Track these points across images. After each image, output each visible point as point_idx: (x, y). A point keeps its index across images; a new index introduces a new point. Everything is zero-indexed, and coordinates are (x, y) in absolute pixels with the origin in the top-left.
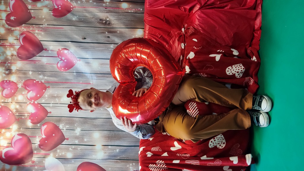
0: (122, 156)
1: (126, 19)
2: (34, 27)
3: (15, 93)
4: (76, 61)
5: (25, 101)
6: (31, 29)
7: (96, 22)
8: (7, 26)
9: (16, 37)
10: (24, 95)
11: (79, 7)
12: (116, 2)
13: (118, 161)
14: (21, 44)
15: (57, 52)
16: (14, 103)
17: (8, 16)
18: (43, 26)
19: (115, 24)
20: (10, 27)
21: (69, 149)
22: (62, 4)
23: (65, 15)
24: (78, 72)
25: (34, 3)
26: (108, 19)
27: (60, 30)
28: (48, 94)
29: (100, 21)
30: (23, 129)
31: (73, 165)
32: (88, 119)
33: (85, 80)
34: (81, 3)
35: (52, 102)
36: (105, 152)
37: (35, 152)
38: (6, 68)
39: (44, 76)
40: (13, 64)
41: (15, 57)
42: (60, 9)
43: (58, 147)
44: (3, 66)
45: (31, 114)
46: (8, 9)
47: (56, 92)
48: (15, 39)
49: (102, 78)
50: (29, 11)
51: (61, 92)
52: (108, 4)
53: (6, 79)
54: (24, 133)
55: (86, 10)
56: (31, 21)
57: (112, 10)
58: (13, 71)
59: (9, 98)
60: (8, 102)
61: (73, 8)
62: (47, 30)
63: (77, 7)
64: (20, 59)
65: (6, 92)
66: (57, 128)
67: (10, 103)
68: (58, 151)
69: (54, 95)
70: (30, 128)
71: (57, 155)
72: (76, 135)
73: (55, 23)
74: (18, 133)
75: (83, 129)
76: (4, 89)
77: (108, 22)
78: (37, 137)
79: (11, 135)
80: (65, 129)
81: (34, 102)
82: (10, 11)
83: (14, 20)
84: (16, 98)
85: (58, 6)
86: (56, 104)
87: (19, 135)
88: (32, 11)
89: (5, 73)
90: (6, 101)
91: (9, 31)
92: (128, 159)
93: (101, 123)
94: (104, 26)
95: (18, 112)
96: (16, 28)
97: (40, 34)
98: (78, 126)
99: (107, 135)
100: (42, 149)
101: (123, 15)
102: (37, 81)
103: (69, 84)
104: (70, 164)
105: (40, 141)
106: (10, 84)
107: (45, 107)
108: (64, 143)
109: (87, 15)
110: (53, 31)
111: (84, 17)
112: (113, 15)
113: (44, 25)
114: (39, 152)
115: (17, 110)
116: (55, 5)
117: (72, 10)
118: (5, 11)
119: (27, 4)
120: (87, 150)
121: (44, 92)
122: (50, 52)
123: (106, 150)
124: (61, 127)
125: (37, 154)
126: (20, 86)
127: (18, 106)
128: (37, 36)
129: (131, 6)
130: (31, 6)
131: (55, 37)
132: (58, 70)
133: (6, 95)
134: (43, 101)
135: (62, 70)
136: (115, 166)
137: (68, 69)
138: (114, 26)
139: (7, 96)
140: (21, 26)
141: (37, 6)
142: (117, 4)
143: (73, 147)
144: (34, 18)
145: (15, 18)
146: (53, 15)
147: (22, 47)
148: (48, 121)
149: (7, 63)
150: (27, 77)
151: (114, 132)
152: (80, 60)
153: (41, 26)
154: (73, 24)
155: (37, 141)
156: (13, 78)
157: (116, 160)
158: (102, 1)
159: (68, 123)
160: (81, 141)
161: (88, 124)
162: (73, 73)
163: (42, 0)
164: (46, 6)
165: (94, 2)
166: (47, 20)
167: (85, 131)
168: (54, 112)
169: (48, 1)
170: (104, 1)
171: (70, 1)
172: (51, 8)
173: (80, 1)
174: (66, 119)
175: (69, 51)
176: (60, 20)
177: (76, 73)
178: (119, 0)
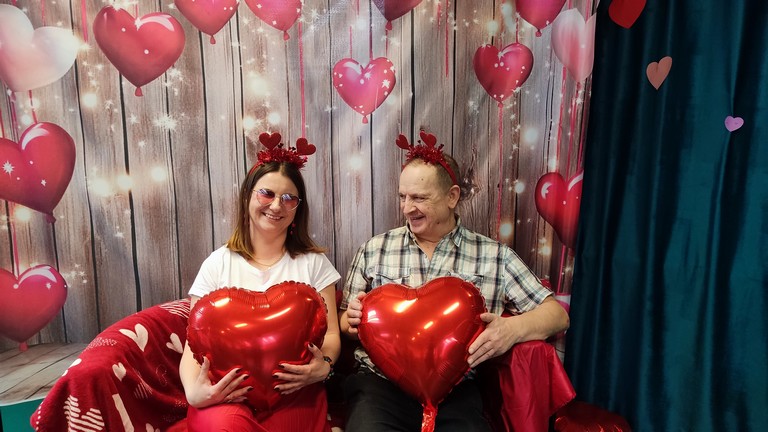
0: (103, 247)
4: (362, 112)
7: (466, 160)
11: (501, 117)
12: (514, 209)
13: (89, 238)
15: (385, 59)
18: (451, 19)
21: (109, 98)
22: (508, 69)
23: (481, 79)
26: (472, 190)
27: (442, 69)
28: (267, 35)
29: (467, 170)
31: (62, 110)
32: (203, 147)
34: (511, 123)
35: (243, 48)
36: (112, 200)
39: (318, 23)
42: (496, 65)
43: (112, 66)
47: (273, 58)
49: (321, 182)
51: (274, 70)
52: (508, 191)
55: (493, 132)
57: (496, 200)
61: (498, 99)
62: (441, 31)
63: (501, 110)
66: (169, 62)
68: (100, 67)
69: (264, 52)
71: (85, 63)
72: (153, 117)
73: (460, 53)
75: (175, 137)
78: (134, 2)
80: (169, 84)
85: (503, 59)
86: (235, 57)
92: (97, 263)
93: (196, 186)
97: (429, 13)
98: (181, 121)
99: (162, 204)
100: (100, 16)
103: (300, 94)
104: (61, 100)
105: (122, 11)
107: (227, 25)
108: (125, 82)
109: (483, 137)
110: (439, 49)
111: (476, 129)
112: (483, 204)
113: (453, 22)
114: (88, 5)
116: (505, 51)
117: (493, 97)
120: (112, 150)
121: (271, 24)
122: (382, 39)
123: (119, 204)
124: (174, 73)
128: (423, 4)
131: (424, 55)
132: (336, 61)
134: (245, 21)
135: (335, 74)
136: (71, 232)
137: (340, 91)
141: (503, 3)
142: (509, 212)
143: (118, 110)
146: (480, 49)
148: (186, 32)
151: (174, 221)
152: (365, 121)
153: (451, 14)
154: (457, 102)
155: (122, 1)
157: (89, 230)
158: (516, 175)
159: (186, 92)
160: (136, 131)
161: (191, 150)
162: (329, 103)
163: (518, 15)
164: (503, 28)
165: (514, 155)
166: (467, 31)
167: (167, 139)
168: (216, 52)
169: (517, 32)
170: (517, 181)
171: (517, 94)
172: (499, 40)
173: (517, 120)
174: (199, 86)
175: (389, 94)
176: (468, 67)
177: (330, 112)
178: (518, 216)
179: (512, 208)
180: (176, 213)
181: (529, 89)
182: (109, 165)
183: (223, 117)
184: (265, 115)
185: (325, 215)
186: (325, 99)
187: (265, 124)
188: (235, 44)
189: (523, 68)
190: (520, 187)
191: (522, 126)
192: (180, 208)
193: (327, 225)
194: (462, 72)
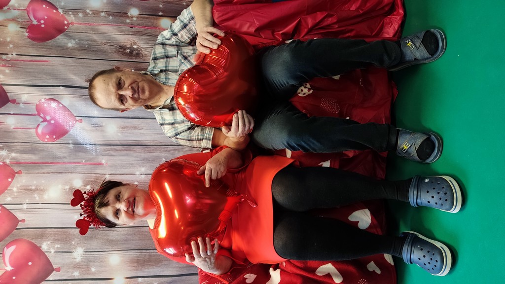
4: (74, 122)
7: (113, 51)
11: (80, 24)
12: (150, 16)
15: (37, 105)
18: (7, 57)
23: (52, 37)
24: (77, 142)
26: (135, 47)
27: (44, 65)
28: (19, 185)
34: (84, 16)
35: (27, 201)
39: (10, 151)
42: (43, 26)
47: (35, 182)
49: (125, 153)
51: (43, 182)
52: (136, 20)
55: (92, 30)
57: (142, 30)
62: (16, 64)
63: (76, 24)
66: (36, 250)
69: (30, 187)
72: (75, 262)
73: (33, 52)
75: (89, 249)
77: (135, 52)
80: (52, 251)
85: (39, 21)
86: (34, 207)
93: (123, 237)
94: (128, 58)
97: (3, 72)
98: (78, 244)
99: (135, 259)
103: (59, 165)
105: (1, 278)
107: (12, 211)
108: (50, 278)
109: (95, 37)
110: (29, 67)
111: (89, 42)
112: (145, 39)
113: (10, 56)
116: (33, 19)
117: (66, 29)
121: (11, 182)
122: (23, 107)
124: (45, 247)
131: (33, 78)
132: (37, 139)
134: (9, 199)
135: (46, 140)
137: (58, 138)
138: (147, 59)
142: (153, 21)
143: (70, 283)
146: (29, 37)
148: (18, 238)
151: (148, 251)
152: (81, 121)
153: (4, 57)
154: (68, 55)
158: (125, 15)
159: (58, 240)
160: (84, 272)
161: (99, 239)
162: (67, 145)
163: (5, 8)
165: (109, 15)
166: (16, 46)
167: (93, 253)
168: (29, 219)
169: (18, 10)
170: (129, 14)
171: (63, 11)
172: (24, 23)
173: (83, 12)
174: (54, 231)
175: (61, 103)
176: (43, 47)
177: (74, 145)
178: (156, 14)
179: (149, 18)
180: (143, 249)
181: (60, 2)
185: (149, 151)
186: (63, 148)
188: (25, 206)
189: (44, 6)
190: (134, 12)
191: (88, 8)
192: (139, 247)
193: (156, 150)
194: (46, 51)
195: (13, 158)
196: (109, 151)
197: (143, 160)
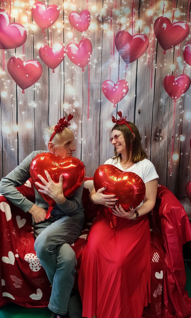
0: (6, 154)
1: (160, 159)
2: (153, 53)
3: (76, 27)
4: (114, 103)
5: (66, 40)
6: (151, 49)
7: (158, 125)
8: (155, 18)
9: (142, 30)
10: (73, 39)
11: (175, 106)
12: (180, 148)
13: (1, 150)
14: (134, 36)
15: (124, 80)
16: (63, 26)
17: (167, 20)
18: (154, 63)
19: (155, 147)
20: (154, 22)
21: (11, 94)
22: (179, 86)
23: (166, 90)
24: (102, 104)
25: (182, 53)
26: (161, 139)
27: (149, 85)
28: (75, 70)
29: (159, 130)
30: (33, 38)
32: (47, 115)
33: (93, 112)
34: (179, 109)
35: (66, 75)
36: (11, 135)
37: (5, 52)
38: (105, 17)
39: (97, 65)
40: (110, 25)
41: (118, 28)
42: (174, 84)
43: (13, 81)
44: (108, 15)
45: (51, 47)
46: (175, 21)
47: (77, 79)
48: (139, 29)
49: (95, 132)
50: (172, 46)
51: (78, 84)
52: (177, 140)
53: (91, 17)
54: (27, 39)
55: (171, 113)
56: (160, 49)
57: (171, 143)
58: (102, 26)
59: (70, 20)
60: (64, 19)
61: (174, 99)
62: (150, 69)
63: (175, 103)
64: (116, 35)
65: (76, 16)
66: (36, 80)
67: (63, 21)
68: (9, 81)
69: (74, 76)
70: (34, 47)
72: (28, 102)
73: (157, 78)
74: (27, 31)
75: (36, 111)
76: (80, 14)
77: (157, 138)
78: (24, 55)
79: (25, 23)
80: (35, 89)
81: (65, 52)
82: (173, 23)
83: (163, 27)
84: (69, 29)
85: (177, 81)
86: (62, 78)
87: (25, 32)
88: (172, 51)
89: (99, 16)
90: (65, 17)
91: (149, 22)
92: (4, 160)
94: (153, 134)
95: (52, 32)
96: (153, 30)
97: (145, 61)
98: (39, 104)
99: (29, 138)
100: (10, 60)
101: (164, 156)
102: (91, 55)
103: (88, 94)
105: (19, 59)
106: (86, 21)
107: (60, 65)
108: (18, 87)
109: (166, 115)
110: (148, 76)
112: (165, 145)
113: (155, 65)
114: (5, 56)
115: (54, 31)
116: (178, 78)
117: (172, 98)
118: (173, 17)
119: (181, 44)
120: (11, 115)
121: (77, 65)
122: (124, 72)
123: (13, 137)
124: (38, 84)
125: (4, 54)
126: (84, 34)
127: (59, 31)
128: (142, 57)
129: (175, 164)
130: (178, 50)
131: (141, 79)
133: (73, 16)
134: (67, 64)
135: (103, 86)
137: (105, 93)
138: (153, 146)
139: (71, 18)
140: (155, 36)
141: (178, 57)
142: (177, 149)
143: (15, 99)
144: (165, 53)
145: (165, 29)
146: (167, 76)
147: (130, 37)
149: (112, 19)
150: (94, 44)
151: (34, 145)
152: (114, 106)
153: (154, 61)
154: (155, 99)
155: (19, 55)
156: (93, 26)
157: (1, 147)
158: (181, 132)
159: (42, 92)
160: (21, 108)
161: (42, 116)
162: (100, 98)
163: (185, 62)
164: (177, 68)
165: (180, 124)
166: (161, 69)
167: (33, 113)
168: (55, 76)
169: (184, 69)
170: (181, 135)
171: (183, 97)
172: (176, 73)
173: (182, 108)
174: (47, 90)
175: (125, 95)
176: (161, 84)
177: (100, 102)
178: (181, 151)
179: (179, 147)
180: (35, 142)
181: (189, 94)
182: (10, 121)
183: (56, 103)
184: (73, 103)
185: (96, 146)
186: (98, 96)
187: (72, 107)
188: (62, 73)
189: (186, 85)
190: (183, 138)
191: (185, 111)
192: (37, 140)
193: (96, 150)
194: (158, 86)
195: (92, 66)
196: (96, 123)
197: (90, 142)
